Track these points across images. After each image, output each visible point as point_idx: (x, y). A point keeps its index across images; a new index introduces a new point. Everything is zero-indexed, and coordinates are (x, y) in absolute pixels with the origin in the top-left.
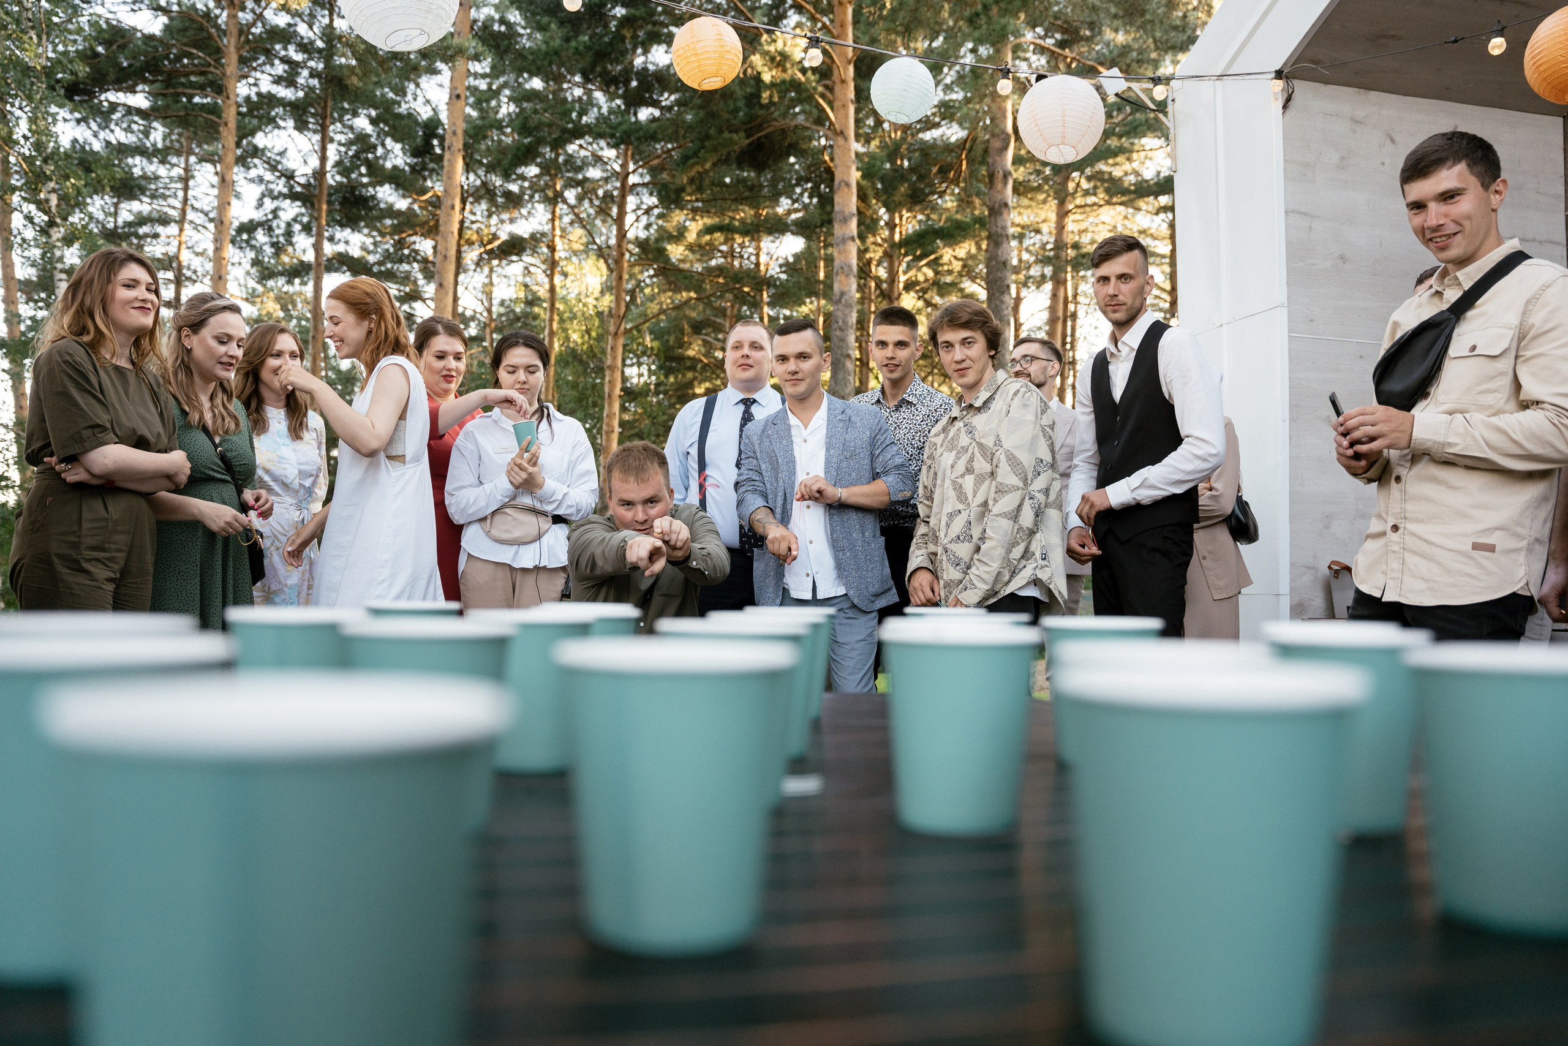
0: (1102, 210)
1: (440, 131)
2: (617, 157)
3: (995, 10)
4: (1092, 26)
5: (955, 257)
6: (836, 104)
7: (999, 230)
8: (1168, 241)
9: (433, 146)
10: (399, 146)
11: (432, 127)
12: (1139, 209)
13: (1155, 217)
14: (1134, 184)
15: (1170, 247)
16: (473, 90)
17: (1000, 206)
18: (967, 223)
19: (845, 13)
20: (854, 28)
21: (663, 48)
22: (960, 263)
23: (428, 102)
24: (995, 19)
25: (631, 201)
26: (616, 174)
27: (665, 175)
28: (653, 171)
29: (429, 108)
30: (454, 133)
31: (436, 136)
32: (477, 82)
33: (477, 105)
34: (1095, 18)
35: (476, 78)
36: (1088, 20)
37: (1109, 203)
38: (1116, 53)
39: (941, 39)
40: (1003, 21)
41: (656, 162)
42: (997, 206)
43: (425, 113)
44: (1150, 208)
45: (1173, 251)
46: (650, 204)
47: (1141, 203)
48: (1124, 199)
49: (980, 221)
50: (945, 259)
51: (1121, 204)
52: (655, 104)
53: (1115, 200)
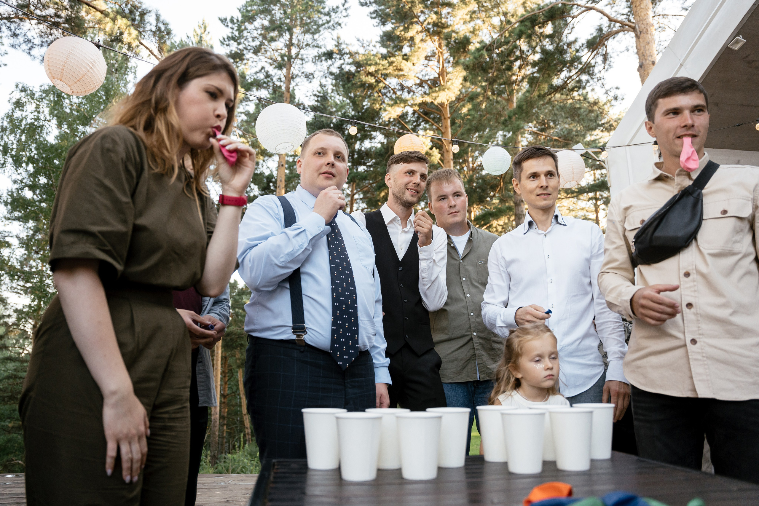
0: (563, 200)
1: (274, 180)
2: (348, 187)
3: (514, 118)
4: (554, 122)
5: (499, 225)
6: (445, 161)
7: (520, 212)
8: (595, 213)
9: (270, 186)
10: (256, 187)
11: (270, 178)
12: (579, 199)
13: (588, 202)
14: (577, 189)
15: (595, 215)
16: (287, 162)
17: (520, 202)
18: (504, 210)
19: (447, 123)
20: (451, 129)
21: (368, 140)
22: (501, 227)
23: (268, 167)
24: (514, 122)
25: (355, 206)
26: (348, 195)
27: (369, 195)
28: (365, 193)
29: (268, 170)
30: (281, 181)
31: (272, 182)
32: (288, 159)
33: (289, 168)
34: (555, 118)
35: (288, 157)
36: (553, 119)
37: (566, 198)
38: (566, 132)
39: (487, 130)
40: (518, 123)
41: (365, 189)
42: (518, 202)
43: (267, 173)
44: (585, 198)
45: (597, 217)
46: (363, 207)
47: (581, 197)
48: (573, 195)
49: (510, 209)
50: (494, 225)
51: (573, 197)
52: (364, 164)
53: (569, 196)
